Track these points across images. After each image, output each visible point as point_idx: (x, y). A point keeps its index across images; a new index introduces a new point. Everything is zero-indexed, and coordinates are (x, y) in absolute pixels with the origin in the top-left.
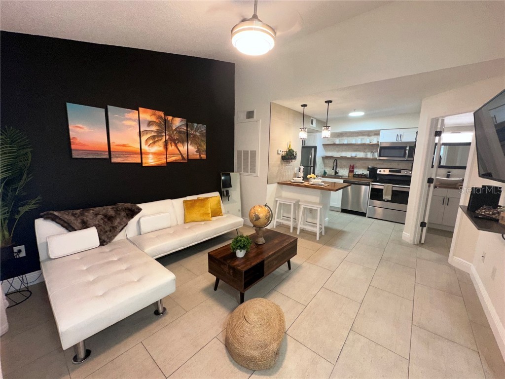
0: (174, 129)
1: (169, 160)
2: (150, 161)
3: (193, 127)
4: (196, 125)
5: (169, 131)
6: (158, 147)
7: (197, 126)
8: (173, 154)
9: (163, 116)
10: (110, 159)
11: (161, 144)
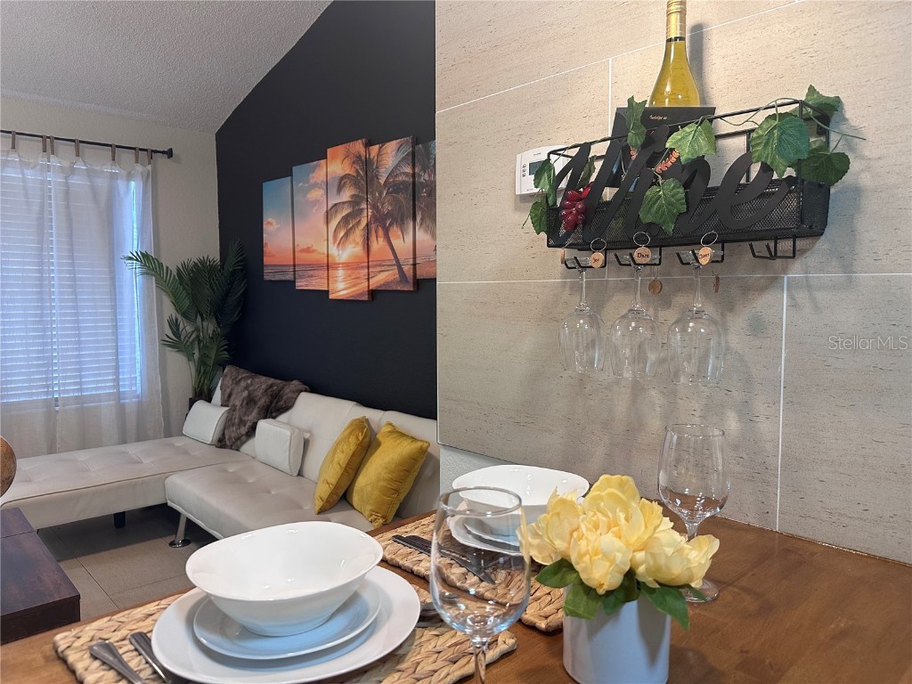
0: (382, 182)
1: (373, 283)
5: (373, 194)
6: (353, 248)
9: (362, 151)
10: (294, 282)
11: (358, 235)
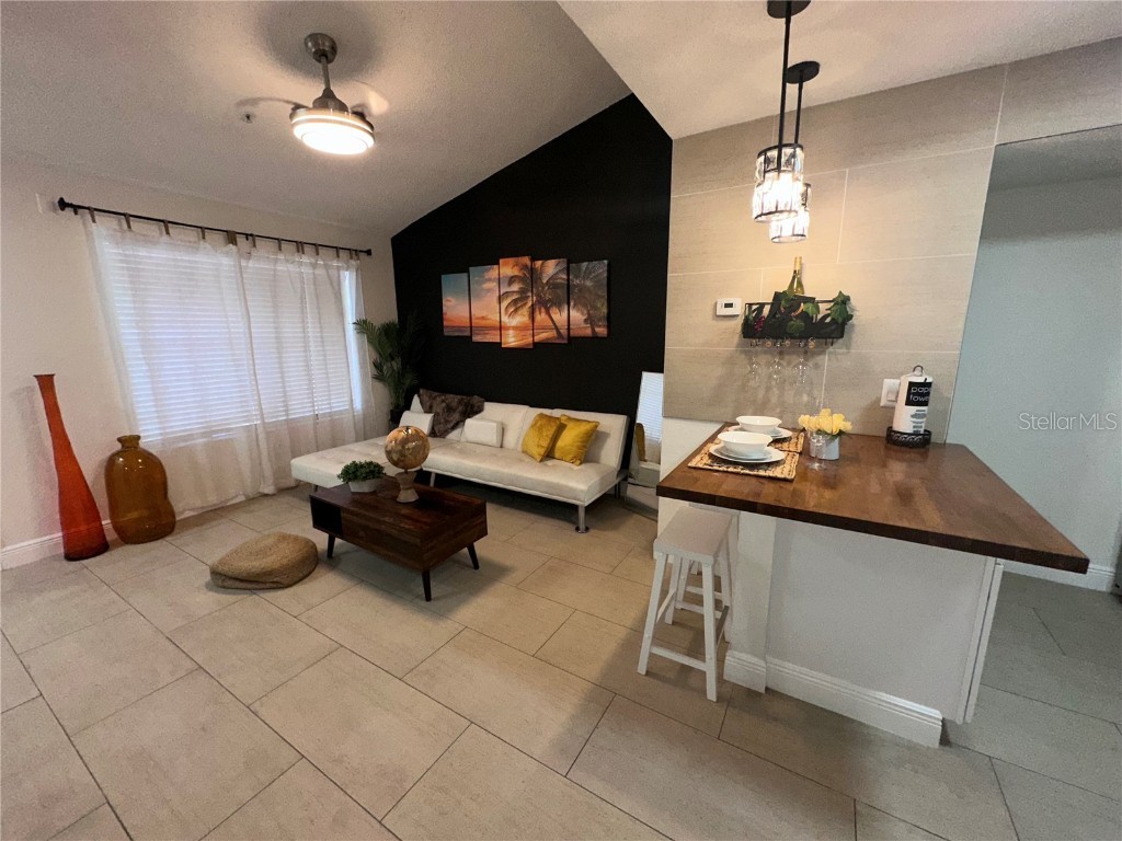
0: (545, 281)
1: (537, 339)
2: (511, 340)
3: (580, 270)
4: (585, 264)
5: (537, 288)
6: (521, 318)
7: (587, 268)
8: (544, 328)
9: (529, 263)
10: (471, 337)
11: (525, 311)
